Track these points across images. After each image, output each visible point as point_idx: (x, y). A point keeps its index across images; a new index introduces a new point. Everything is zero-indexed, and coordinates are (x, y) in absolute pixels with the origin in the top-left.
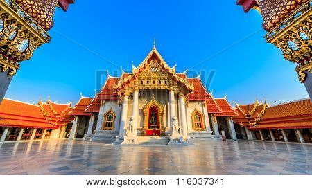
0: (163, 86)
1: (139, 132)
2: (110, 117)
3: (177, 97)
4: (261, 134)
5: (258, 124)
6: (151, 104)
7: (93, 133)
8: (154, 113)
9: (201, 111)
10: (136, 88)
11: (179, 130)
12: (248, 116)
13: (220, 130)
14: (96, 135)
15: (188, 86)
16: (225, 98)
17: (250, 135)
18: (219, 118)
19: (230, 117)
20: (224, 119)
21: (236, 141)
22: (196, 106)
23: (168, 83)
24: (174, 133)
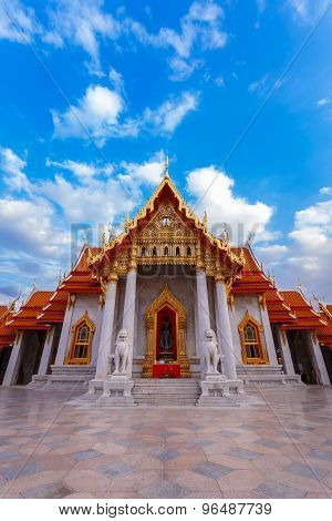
0: (184, 258)
1: (139, 368)
2: (84, 334)
3: (211, 283)
6: (161, 299)
7: (49, 371)
8: (167, 324)
9: (256, 318)
10: (134, 264)
11: (219, 364)
14: (53, 377)
15: (233, 257)
18: (291, 335)
19: (313, 331)
22: (248, 307)
23: (193, 251)
24: (209, 371)
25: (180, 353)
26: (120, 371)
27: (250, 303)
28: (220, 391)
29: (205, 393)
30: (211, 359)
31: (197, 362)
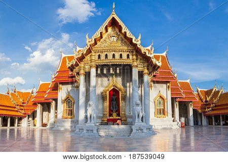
0: (125, 60)
1: (100, 120)
3: (141, 75)
4: (213, 120)
5: (213, 110)
6: (111, 84)
12: (206, 101)
13: (180, 116)
14: (57, 124)
16: (188, 81)
17: (204, 121)
19: (191, 102)
20: (185, 105)
21: (193, 128)
22: (161, 89)
23: (131, 57)
24: (137, 121)
25: (122, 113)
26: (91, 121)
27: (162, 87)
28: (142, 130)
29: (134, 131)
30: (138, 115)
31: (131, 117)
